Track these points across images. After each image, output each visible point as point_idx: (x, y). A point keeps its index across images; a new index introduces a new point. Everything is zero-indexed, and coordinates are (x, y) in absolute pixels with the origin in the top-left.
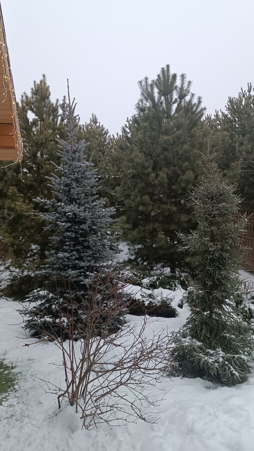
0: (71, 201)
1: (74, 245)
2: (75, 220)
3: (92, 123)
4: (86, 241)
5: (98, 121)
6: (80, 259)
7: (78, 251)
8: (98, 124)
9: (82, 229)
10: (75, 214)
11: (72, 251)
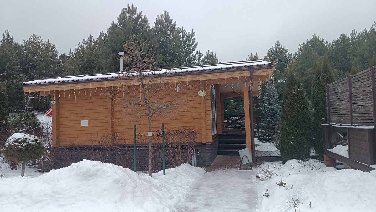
0: (270, 104)
1: (271, 117)
2: (271, 110)
3: (277, 46)
4: (275, 116)
5: (281, 44)
6: (273, 121)
7: (272, 118)
8: (280, 46)
9: (274, 112)
10: (271, 108)
11: (271, 119)
